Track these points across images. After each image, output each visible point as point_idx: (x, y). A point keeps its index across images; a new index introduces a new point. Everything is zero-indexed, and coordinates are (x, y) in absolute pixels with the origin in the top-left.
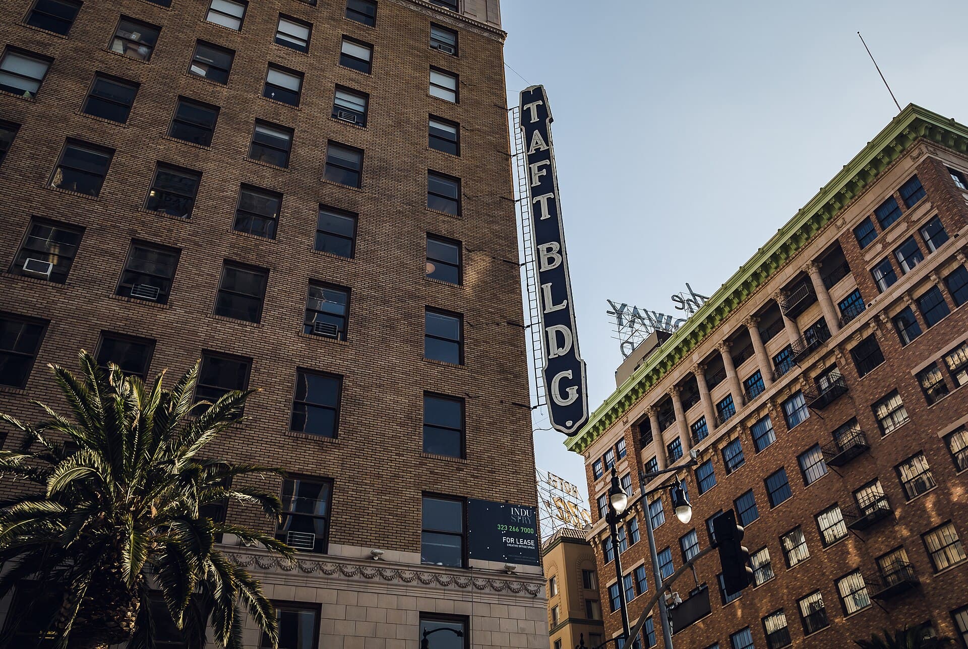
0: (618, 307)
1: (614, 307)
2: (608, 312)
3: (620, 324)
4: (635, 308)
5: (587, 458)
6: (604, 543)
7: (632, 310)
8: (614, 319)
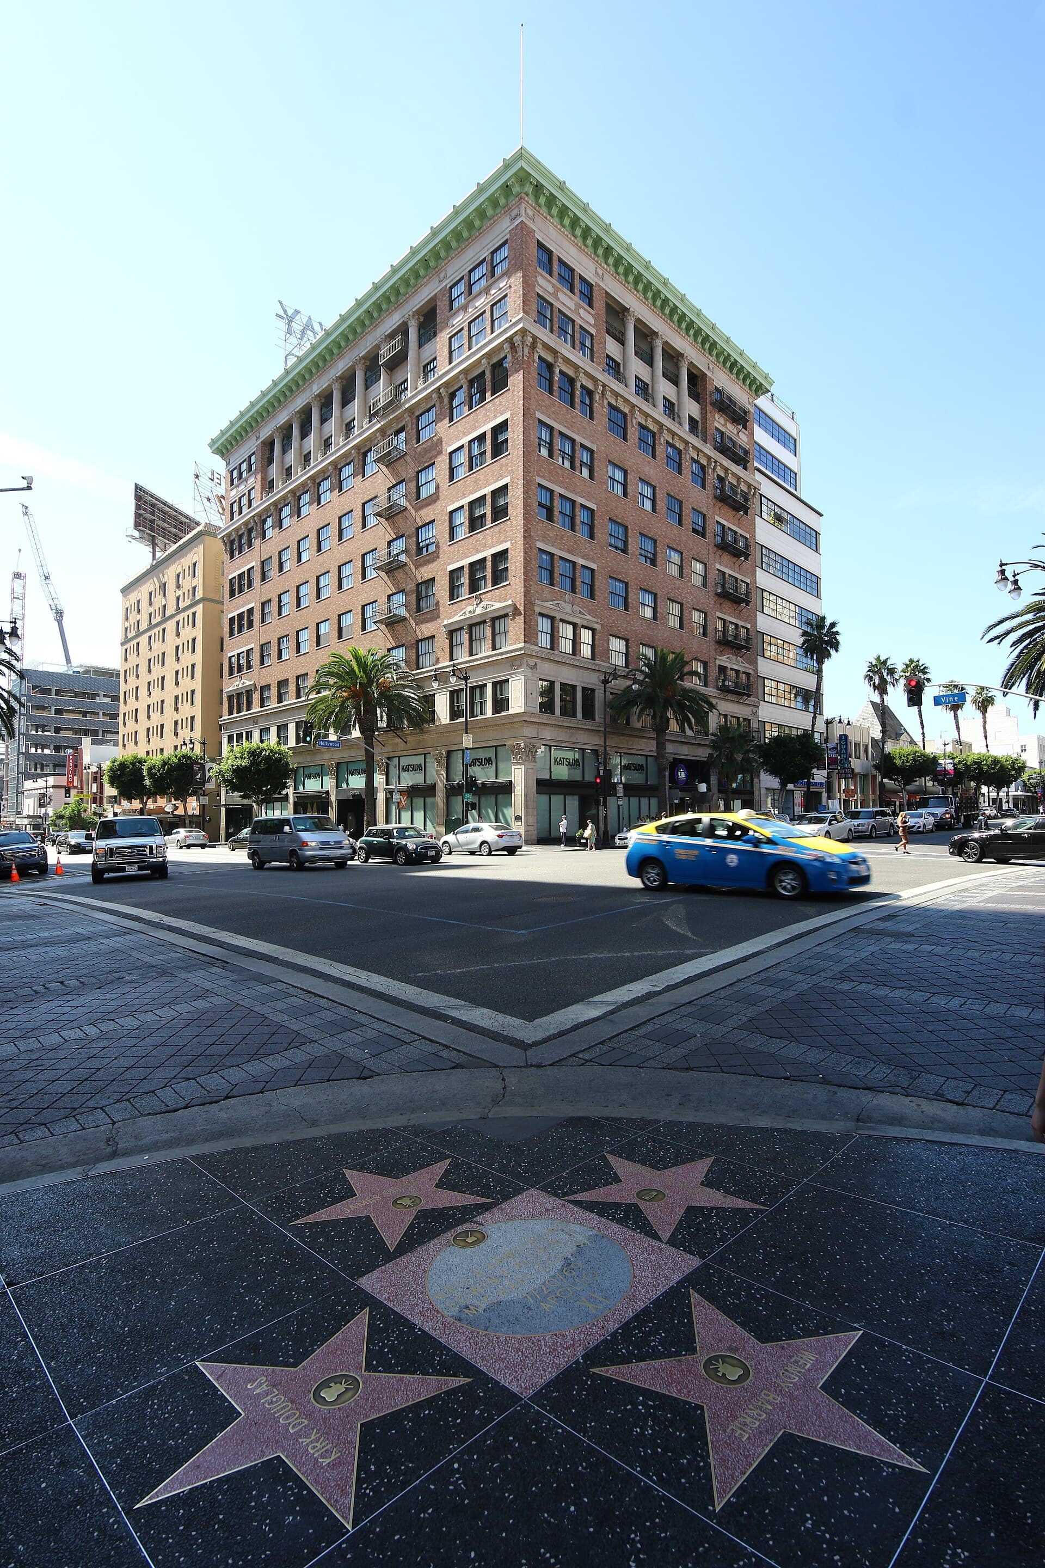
0: (290, 313)
1: (285, 312)
2: (277, 315)
3: (289, 332)
4: (310, 318)
5: (228, 464)
6: (241, 537)
7: (305, 320)
8: (282, 325)
